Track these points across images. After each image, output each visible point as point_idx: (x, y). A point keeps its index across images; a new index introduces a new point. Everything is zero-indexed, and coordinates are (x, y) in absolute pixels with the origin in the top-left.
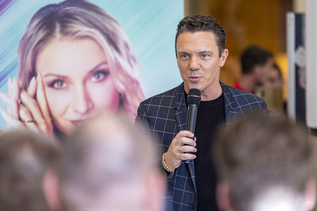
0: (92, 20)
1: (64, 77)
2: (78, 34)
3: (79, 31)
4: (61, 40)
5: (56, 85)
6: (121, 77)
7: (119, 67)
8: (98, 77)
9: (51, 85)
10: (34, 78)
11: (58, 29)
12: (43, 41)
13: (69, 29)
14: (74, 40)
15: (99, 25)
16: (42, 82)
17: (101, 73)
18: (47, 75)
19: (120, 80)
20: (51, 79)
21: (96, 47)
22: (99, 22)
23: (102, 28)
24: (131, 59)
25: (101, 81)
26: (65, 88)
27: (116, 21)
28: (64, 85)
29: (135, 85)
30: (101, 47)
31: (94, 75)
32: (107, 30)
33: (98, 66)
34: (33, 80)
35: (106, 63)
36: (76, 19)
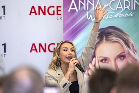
0: (119, 35)
1: (107, 58)
2: (113, 40)
3: (113, 39)
4: (106, 43)
5: (103, 61)
6: (130, 58)
7: (129, 54)
8: (121, 58)
9: (102, 61)
10: (94, 58)
11: (104, 38)
12: (99, 43)
13: (109, 38)
14: (111, 43)
15: (122, 37)
16: (98, 60)
17: (122, 56)
18: (100, 57)
19: (130, 60)
20: (101, 58)
21: (120, 46)
22: (121, 36)
23: (123, 38)
24: (135, 51)
25: (122, 60)
26: (107, 62)
27: (128, 35)
28: (107, 61)
29: (136, 61)
30: (122, 46)
31: (119, 57)
32: (125, 39)
33: (121, 54)
34: (94, 59)
35: (124, 52)
36: (112, 34)
